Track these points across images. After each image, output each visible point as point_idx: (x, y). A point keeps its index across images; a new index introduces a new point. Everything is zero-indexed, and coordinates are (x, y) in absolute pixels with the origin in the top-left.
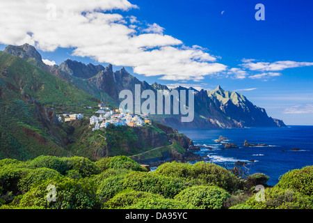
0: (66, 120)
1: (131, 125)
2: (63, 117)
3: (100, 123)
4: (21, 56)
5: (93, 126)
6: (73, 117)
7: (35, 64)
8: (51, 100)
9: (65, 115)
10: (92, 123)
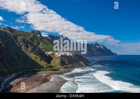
0: (48, 54)
1: (69, 55)
2: (47, 53)
3: (59, 54)
4: (35, 34)
5: (56, 56)
6: (50, 52)
7: (39, 36)
8: (43, 47)
9: (48, 52)
10: (56, 54)
